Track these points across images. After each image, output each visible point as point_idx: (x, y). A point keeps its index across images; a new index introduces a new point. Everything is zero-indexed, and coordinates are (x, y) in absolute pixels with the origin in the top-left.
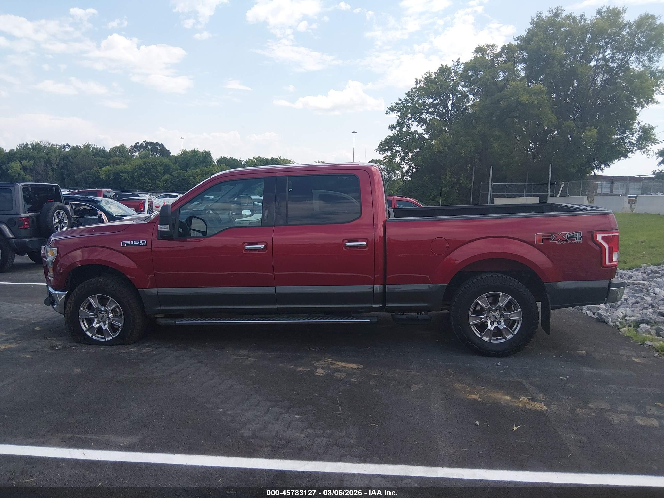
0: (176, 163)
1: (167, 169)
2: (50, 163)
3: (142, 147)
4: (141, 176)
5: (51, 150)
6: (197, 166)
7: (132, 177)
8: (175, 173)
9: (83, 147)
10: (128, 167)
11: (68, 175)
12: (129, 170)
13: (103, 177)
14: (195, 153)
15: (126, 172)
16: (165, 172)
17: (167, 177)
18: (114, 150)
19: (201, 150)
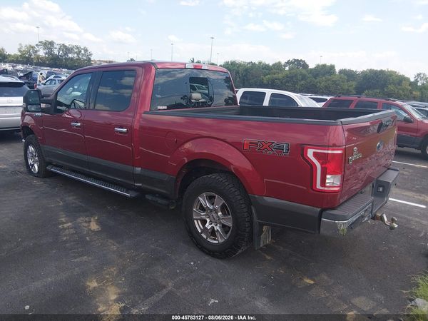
0: (310, 73)
1: (304, 77)
2: (238, 73)
3: (292, 63)
4: (288, 82)
5: (240, 65)
6: (324, 75)
7: (282, 83)
8: (308, 80)
9: (257, 63)
10: (280, 76)
11: (247, 80)
12: (280, 77)
13: (265, 82)
14: (324, 66)
15: (279, 79)
16: (302, 79)
17: (302, 82)
18: (274, 65)
19: (328, 64)
